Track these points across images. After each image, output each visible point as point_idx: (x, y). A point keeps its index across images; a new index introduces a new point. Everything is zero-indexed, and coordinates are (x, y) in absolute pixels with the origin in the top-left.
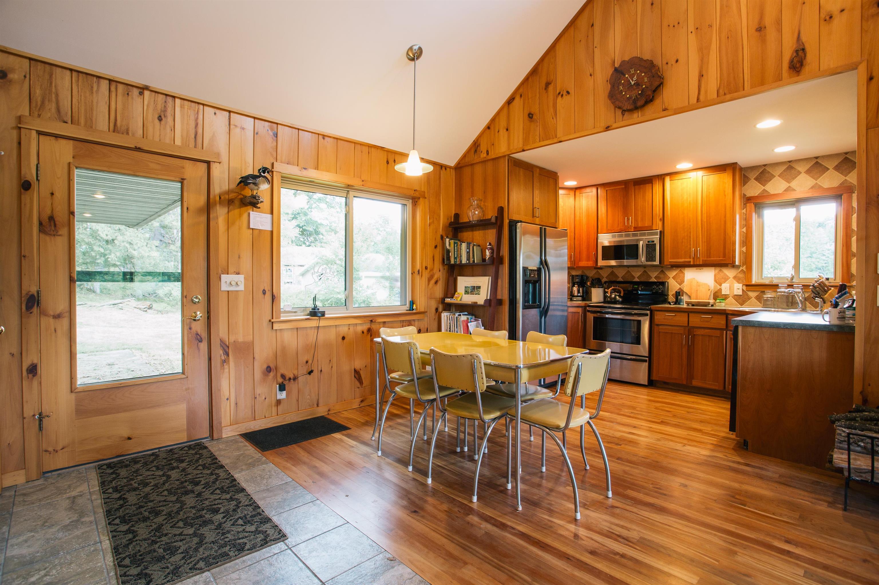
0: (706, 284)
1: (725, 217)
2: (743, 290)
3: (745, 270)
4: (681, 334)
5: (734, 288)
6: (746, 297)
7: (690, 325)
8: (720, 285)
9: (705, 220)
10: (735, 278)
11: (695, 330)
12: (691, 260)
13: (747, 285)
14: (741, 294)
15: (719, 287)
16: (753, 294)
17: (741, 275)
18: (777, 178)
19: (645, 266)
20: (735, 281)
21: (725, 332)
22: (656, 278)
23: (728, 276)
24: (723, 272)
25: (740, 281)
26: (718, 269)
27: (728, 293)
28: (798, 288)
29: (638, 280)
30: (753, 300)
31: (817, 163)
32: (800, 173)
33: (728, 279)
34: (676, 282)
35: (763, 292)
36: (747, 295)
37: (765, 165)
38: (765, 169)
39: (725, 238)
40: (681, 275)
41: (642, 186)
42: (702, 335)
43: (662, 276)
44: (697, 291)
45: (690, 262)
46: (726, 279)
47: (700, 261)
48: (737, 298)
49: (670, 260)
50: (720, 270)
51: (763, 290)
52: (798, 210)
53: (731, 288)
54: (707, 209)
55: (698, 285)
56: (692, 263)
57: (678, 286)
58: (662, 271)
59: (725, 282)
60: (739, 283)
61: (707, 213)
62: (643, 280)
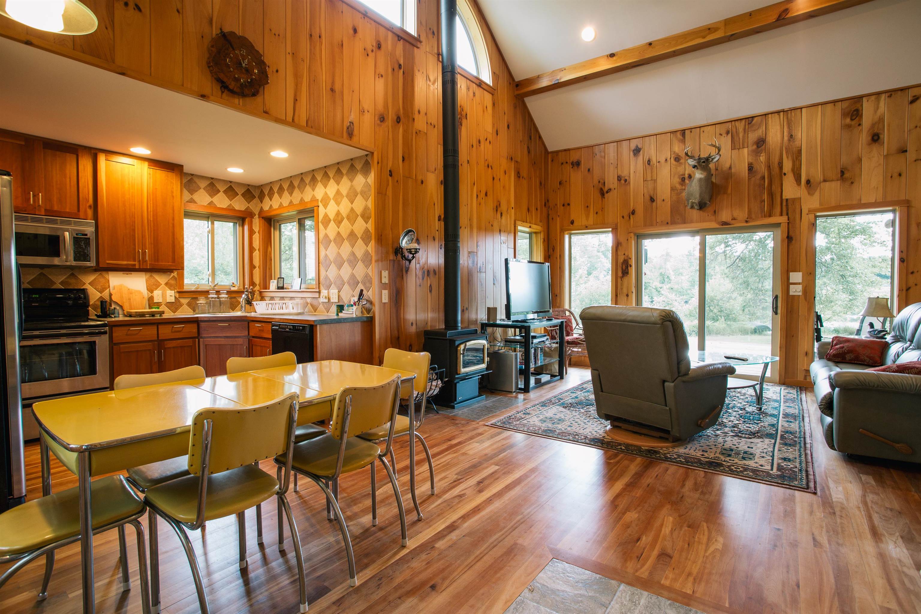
0: (139, 292)
2: (175, 297)
3: (176, 276)
5: (166, 295)
6: (178, 304)
8: (152, 292)
9: (152, 219)
10: (166, 284)
12: (136, 263)
13: (179, 292)
14: (174, 301)
15: (150, 295)
16: (184, 301)
17: (173, 282)
18: (202, 190)
20: (167, 288)
21: (197, 340)
22: (62, 283)
23: (159, 283)
24: (154, 278)
25: (172, 288)
26: (148, 275)
27: (161, 301)
28: (223, 293)
29: (30, 287)
30: (185, 307)
31: (230, 187)
32: (219, 191)
33: (159, 286)
34: (95, 289)
35: (196, 299)
36: (179, 301)
37: (192, 175)
38: (192, 179)
39: (173, 242)
40: (102, 280)
41: (58, 153)
42: (174, 347)
43: (72, 281)
44: (130, 299)
45: (135, 265)
46: (157, 285)
47: (147, 265)
48: (170, 305)
49: (108, 262)
50: (151, 276)
51: (194, 296)
53: (164, 295)
54: (153, 207)
55: (130, 292)
56: (137, 267)
57: (99, 295)
58: (73, 275)
59: (156, 289)
60: (171, 290)
61: (153, 211)
62: (38, 286)
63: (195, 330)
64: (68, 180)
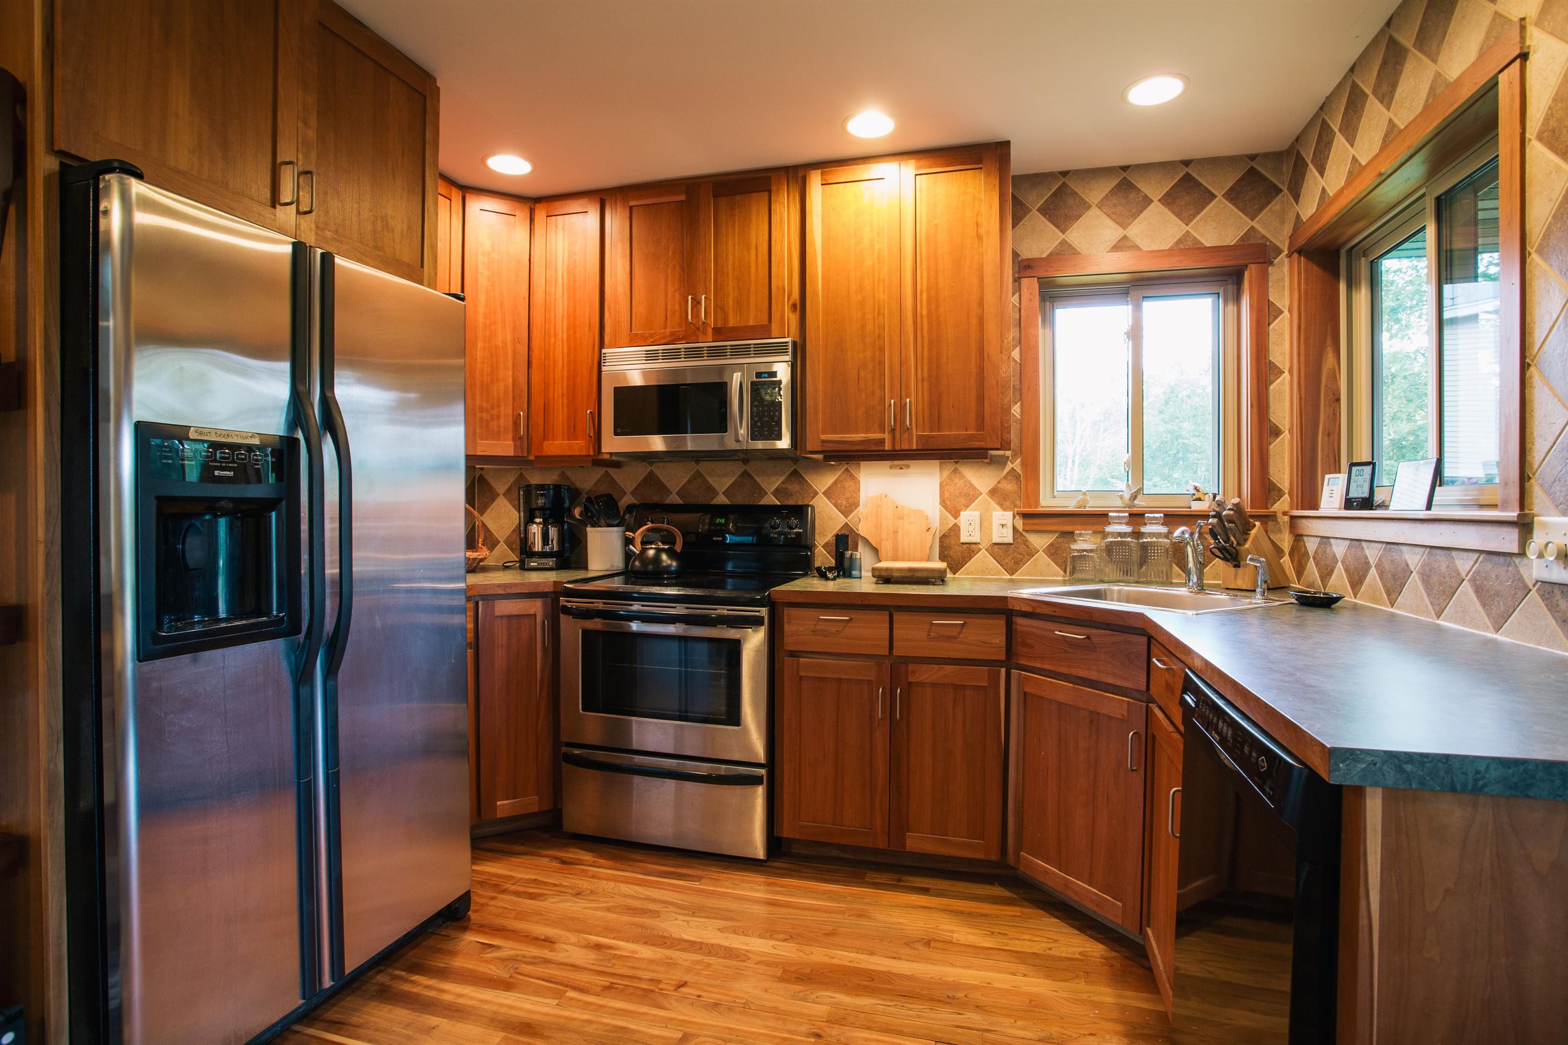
0: (919, 513)
1: (981, 303)
2: (1015, 529)
3: (1019, 470)
4: (869, 682)
5: (991, 524)
6: (1022, 548)
7: (896, 652)
8: (956, 515)
9: (925, 313)
10: (993, 492)
11: (911, 667)
12: (887, 436)
13: (1025, 516)
14: (1010, 539)
15: (952, 521)
16: (1039, 541)
17: (1009, 487)
18: (1094, 212)
19: (746, 456)
20: (993, 504)
21: (1003, 670)
22: (776, 493)
23: (975, 488)
24: (963, 477)
25: (1008, 503)
26: (949, 467)
27: (976, 539)
28: (1154, 521)
29: (728, 502)
30: (1042, 558)
31: (1187, 178)
32: (1148, 201)
33: (975, 498)
34: (835, 505)
35: (1069, 535)
36: (1026, 542)
37: (1065, 174)
38: (1064, 184)
39: (981, 369)
40: (849, 484)
41: (738, 198)
42: (934, 685)
43: (794, 487)
44: (895, 532)
45: (882, 441)
46: (970, 497)
47: (910, 440)
48: (999, 550)
49: (824, 437)
50: (955, 471)
51: (1068, 528)
52: (1138, 308)
53: (984, 523)
54: (928, 278)
55: (899, 514)
56: (887, 446)
57: (841, 520)
58: (795, 474)
59: (967, 506)
60: (1005, 510)
61: (928, 288)
62: (741, 499)
63: (1000, 640)
64: (753, 252)
